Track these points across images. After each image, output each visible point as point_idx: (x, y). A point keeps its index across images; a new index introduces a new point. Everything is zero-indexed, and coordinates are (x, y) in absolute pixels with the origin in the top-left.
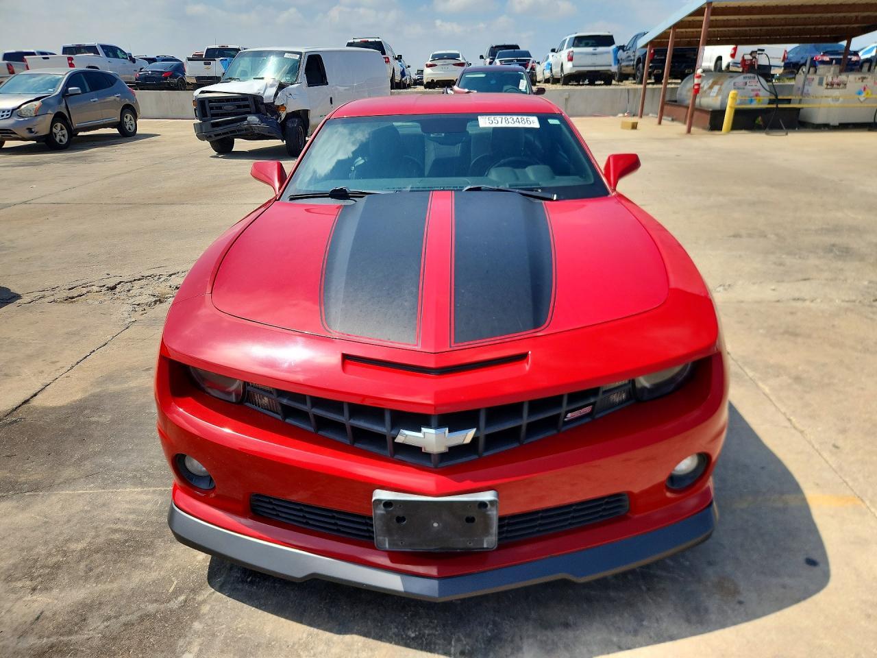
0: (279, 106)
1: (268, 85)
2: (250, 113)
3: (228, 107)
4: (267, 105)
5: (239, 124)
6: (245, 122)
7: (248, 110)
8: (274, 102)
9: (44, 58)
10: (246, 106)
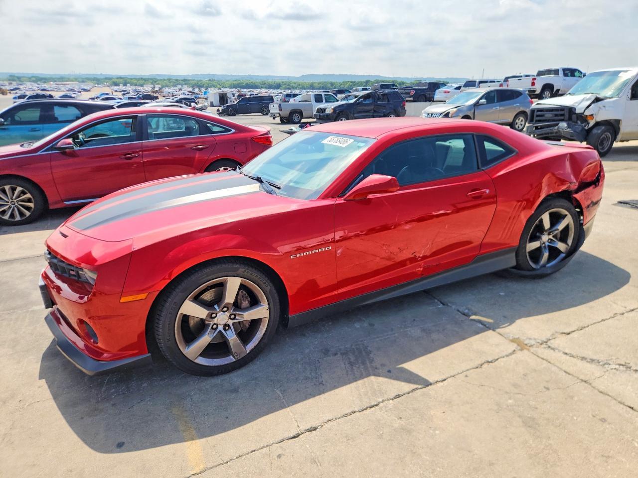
0: (587, 116)
1: (585, 99)
2: (562, 120)
3: (548, 115)
4: (577, 114)
5: (552, 128)
6: (556, 128)
7: (562, 118)
8: (584, 112)
9: (519, 80)
10: (562, 115)
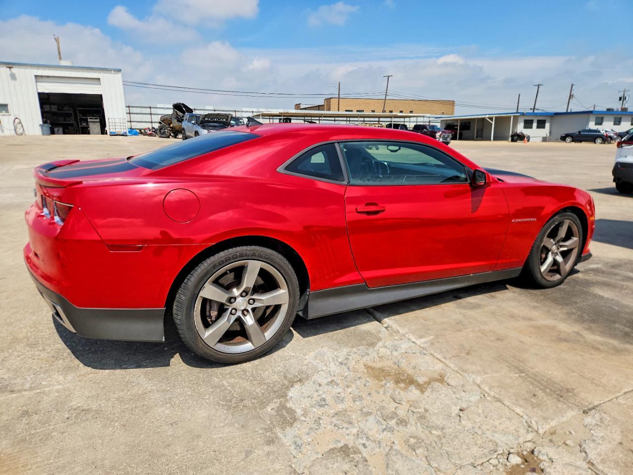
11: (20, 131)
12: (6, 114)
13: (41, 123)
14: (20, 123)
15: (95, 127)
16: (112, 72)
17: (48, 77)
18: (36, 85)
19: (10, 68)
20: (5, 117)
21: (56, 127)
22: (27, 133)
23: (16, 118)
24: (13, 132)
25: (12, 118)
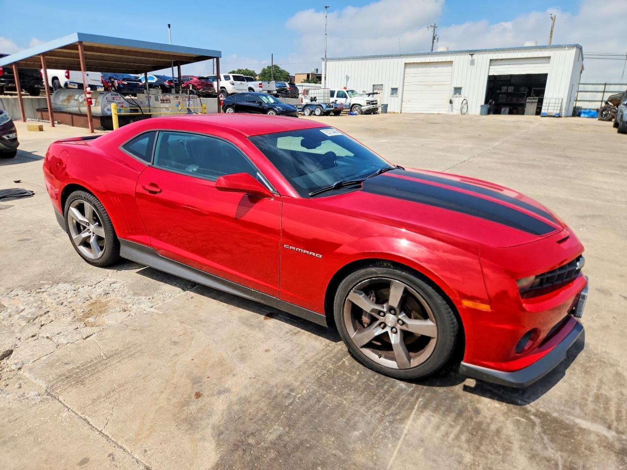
11: (464, 111)
12: (459, 96)
13: (483, 103)
14: (467, 103)
15: (531, 107)
16: (567, 48)
17: (502, 60)
18: (489, 69)
19: (472, 55)
20: (457, 98)
21: (504, 107)
22: (469, 113)
23: (465, 100)
24: (459, 112)
25: (462, 99)
